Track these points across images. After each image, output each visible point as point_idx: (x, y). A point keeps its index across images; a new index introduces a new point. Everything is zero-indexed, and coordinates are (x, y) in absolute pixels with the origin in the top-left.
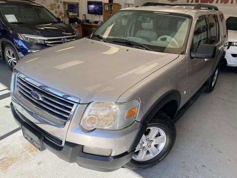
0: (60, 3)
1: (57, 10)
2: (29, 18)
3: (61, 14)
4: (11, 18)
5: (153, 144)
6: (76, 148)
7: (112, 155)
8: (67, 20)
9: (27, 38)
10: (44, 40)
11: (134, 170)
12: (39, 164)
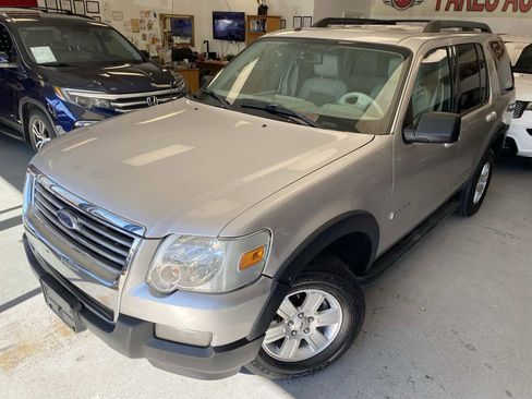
0: (152, 18)
1: (147, 32)
2: (83, 52)
3: (154, 40)
4: (43, 55)
5: (314, 325)
6: (139, 327)
7: (213, 344)
8: (167, 55)
9: (73, 97)
10: (109, 101)
12: (78, 360)
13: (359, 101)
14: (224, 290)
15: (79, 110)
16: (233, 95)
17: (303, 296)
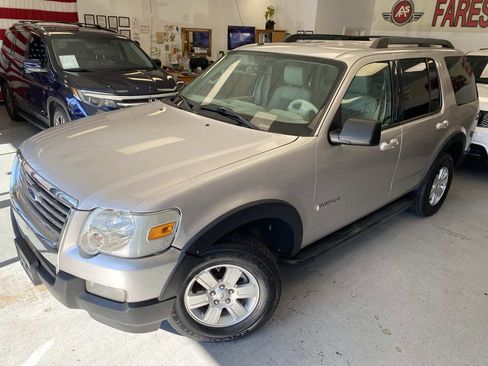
0: (175, 31)
1: (170, 43)
3: (176, 50)
4: (69, 62)
5: (234, 297)
8: (186, 63)
9: (86, 98)
11: (200, 342)
12: (46, 311)
13: (302, 107)
14: (139, 255)
15: (92, 109)
16: (208, 100)
17: (224, 270)
